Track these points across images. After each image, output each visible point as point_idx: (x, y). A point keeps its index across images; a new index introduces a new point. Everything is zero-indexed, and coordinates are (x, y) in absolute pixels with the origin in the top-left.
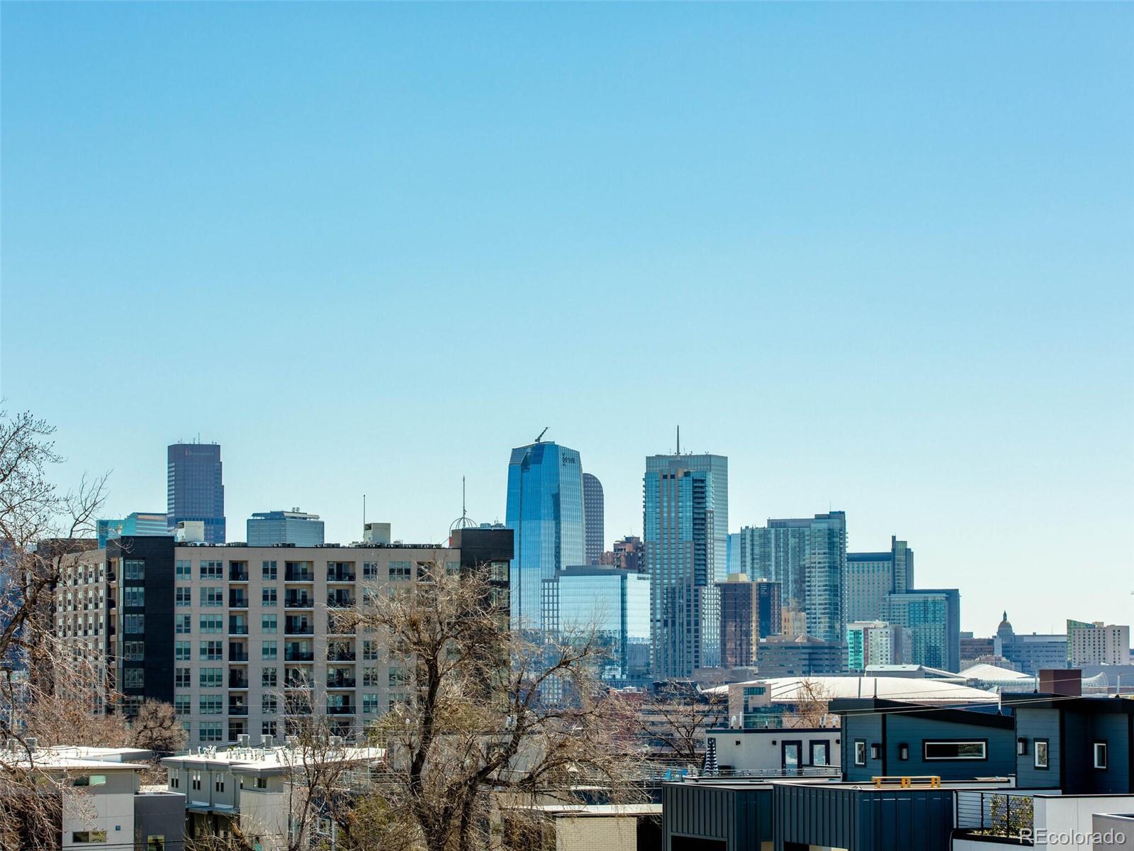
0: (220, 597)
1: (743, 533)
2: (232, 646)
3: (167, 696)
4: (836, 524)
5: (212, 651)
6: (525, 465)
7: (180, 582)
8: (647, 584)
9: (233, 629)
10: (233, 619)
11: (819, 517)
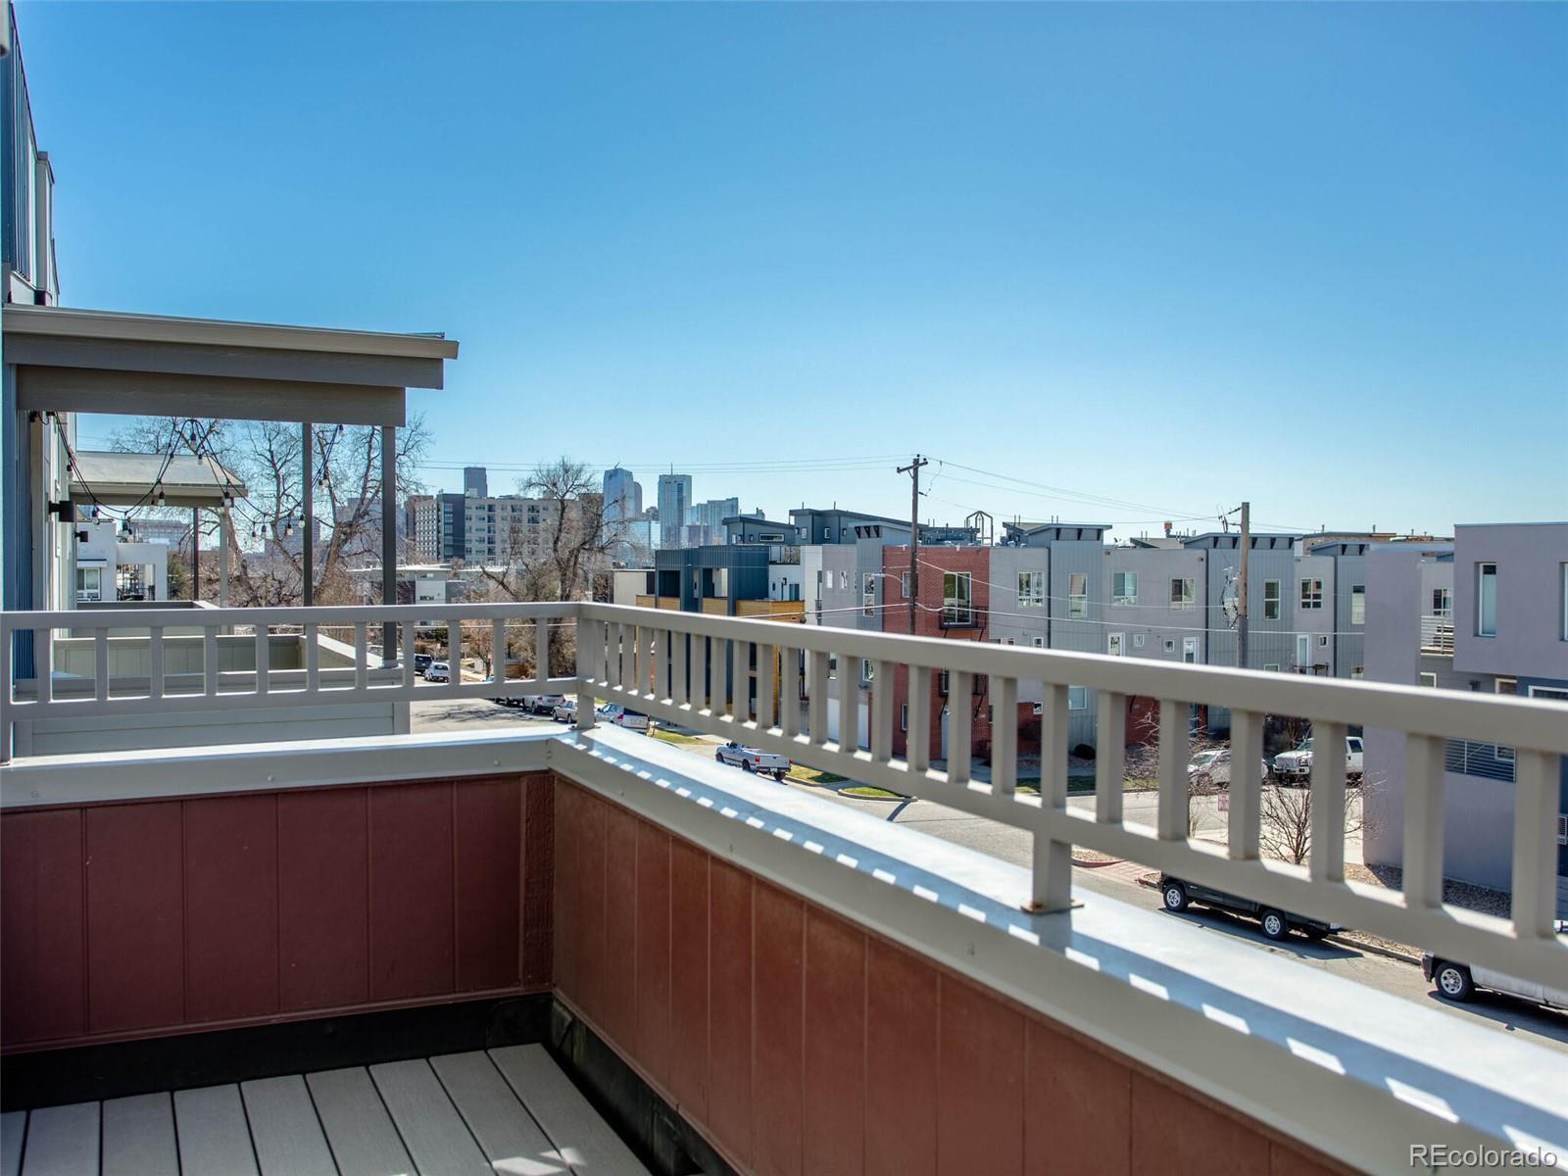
0: (484, 519)
1: (698, 505)
2: (489, 539)
3: (463, 557)
4: (735, 503)
5: (481, 541)
6: (611, 477)
7: (467, 512)
8: (659, 525)
9: (489, 532)
10: (489, 528)
11: (728, 500)
